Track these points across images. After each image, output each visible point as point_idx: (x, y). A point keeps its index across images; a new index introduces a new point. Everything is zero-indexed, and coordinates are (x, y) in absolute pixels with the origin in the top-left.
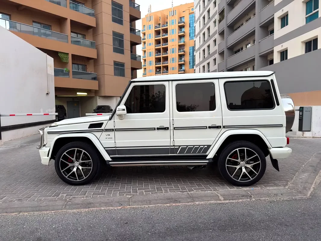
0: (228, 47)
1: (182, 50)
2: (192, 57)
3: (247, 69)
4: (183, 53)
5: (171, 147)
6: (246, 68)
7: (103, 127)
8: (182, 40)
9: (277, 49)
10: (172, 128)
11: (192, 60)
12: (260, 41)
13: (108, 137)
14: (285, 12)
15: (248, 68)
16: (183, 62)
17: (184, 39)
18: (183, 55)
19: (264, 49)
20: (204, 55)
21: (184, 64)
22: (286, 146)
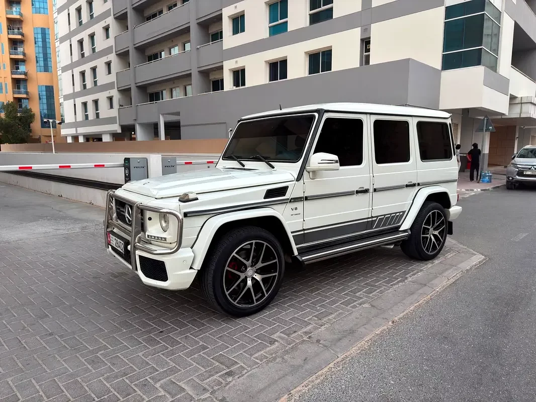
0: (137, 45)
1: (16, 31)
2: (41, 49)
3: (174, 90)
4: (19, 37)
5: (369, 220)
6: (171, 87)
7: (288, 195)
8: (14, 9)
9: (229, 65)
10: (371, 190)
11: (41, 55)
12: (198, 47)
13: (295, 212)
14: (239, 10)
15: (174, 88)
16: (21, 57)
17: (20, 9)
18: (21, 42)
19: (208, 62)
20: (82, 50)
21: (23, 61)
22: (456, 205)
